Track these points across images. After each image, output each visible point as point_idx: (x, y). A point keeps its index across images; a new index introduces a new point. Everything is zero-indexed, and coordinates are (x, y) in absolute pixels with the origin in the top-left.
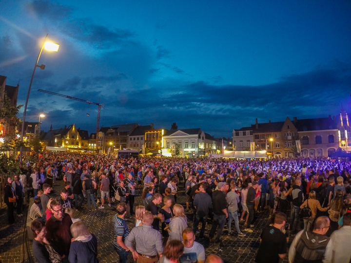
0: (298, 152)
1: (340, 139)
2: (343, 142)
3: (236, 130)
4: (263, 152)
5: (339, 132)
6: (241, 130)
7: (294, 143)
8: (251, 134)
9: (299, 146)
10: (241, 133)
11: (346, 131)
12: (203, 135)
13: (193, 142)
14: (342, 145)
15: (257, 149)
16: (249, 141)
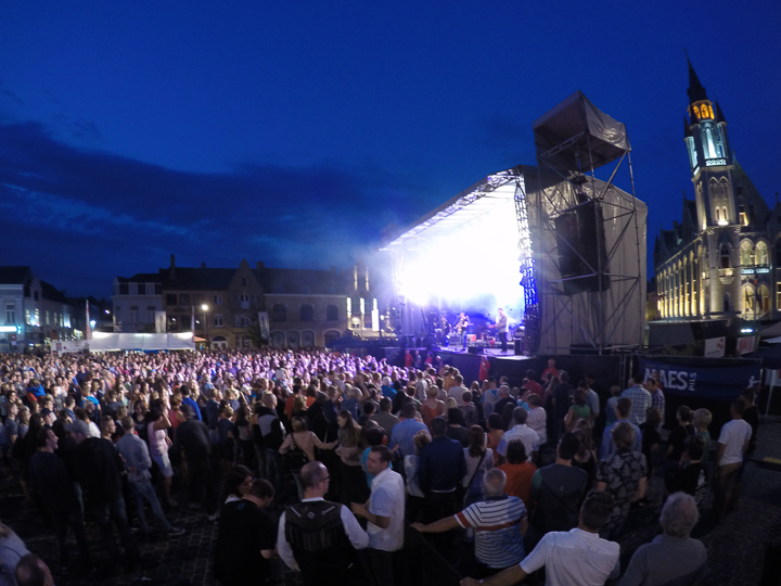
0: (263, 335)
1: (349, 314)
2: (356, 321)
3: (121, 279)
4: (187, 336)
5: (349, 300)
6: (134, 279)
7: (255, 318)
8: (158, 290)
9: (265, 325)
10: (133, 286)
11: (362, 300)
12: (35, 287)
13: (9, 307)
14: (353, 326)
15: (172, 329)
16: (153, 309)
